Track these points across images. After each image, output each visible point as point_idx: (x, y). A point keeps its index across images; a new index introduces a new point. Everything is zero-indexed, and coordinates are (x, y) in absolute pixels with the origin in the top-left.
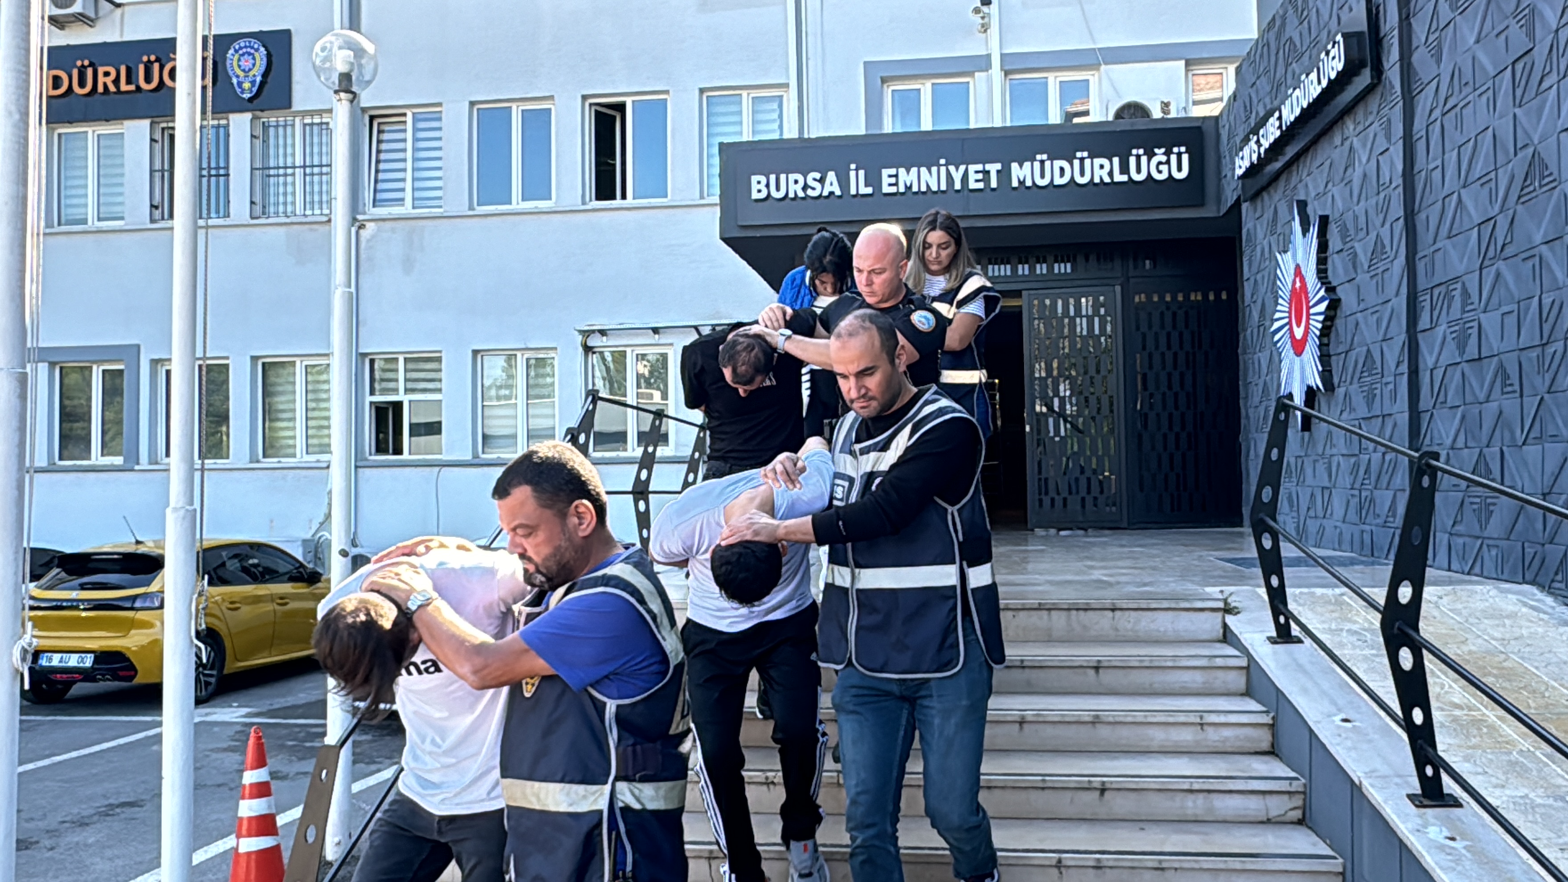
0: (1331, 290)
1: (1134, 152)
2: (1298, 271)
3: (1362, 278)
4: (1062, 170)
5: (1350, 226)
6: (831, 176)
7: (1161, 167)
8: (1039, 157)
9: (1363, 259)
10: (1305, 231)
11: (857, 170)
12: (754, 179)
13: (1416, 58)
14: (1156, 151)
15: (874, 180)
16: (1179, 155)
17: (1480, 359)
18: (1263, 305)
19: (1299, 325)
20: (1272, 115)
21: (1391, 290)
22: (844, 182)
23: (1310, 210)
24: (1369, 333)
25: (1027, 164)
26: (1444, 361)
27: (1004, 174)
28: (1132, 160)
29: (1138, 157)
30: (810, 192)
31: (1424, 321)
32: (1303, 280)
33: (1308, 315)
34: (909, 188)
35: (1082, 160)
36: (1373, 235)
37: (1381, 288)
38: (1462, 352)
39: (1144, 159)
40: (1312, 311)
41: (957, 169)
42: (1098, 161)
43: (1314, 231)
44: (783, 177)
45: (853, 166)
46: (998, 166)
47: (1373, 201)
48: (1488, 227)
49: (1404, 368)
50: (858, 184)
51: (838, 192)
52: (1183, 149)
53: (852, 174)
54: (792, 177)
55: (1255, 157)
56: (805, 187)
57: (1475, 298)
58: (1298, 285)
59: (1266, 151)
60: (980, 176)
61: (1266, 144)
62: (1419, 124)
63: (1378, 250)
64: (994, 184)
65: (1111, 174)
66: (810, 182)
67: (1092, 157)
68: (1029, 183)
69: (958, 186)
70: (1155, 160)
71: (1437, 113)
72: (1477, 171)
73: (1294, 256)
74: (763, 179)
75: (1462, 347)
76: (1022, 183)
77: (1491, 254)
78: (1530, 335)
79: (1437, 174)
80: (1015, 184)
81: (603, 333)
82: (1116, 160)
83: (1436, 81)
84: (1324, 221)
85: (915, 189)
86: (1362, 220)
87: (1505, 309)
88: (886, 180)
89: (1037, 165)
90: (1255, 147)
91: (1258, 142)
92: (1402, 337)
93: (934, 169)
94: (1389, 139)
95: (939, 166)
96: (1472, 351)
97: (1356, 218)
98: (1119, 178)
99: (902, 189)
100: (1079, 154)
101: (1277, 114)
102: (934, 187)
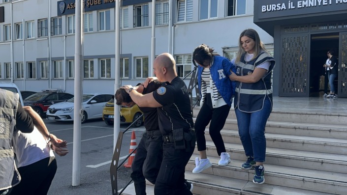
6: (283, 4)
11: (291, 2)
15: (295, 4)
22: (287, 6)
30: (277, 9)
44: (270, 6)
50: (291, 6)
51: (285, 8)
54: (273, 5)
64: (330, 3)
66: (278, 6)
69: (320, 4)
74: (265, 7)
76: (339, 2)
81: (228, 48)
85: (307, 6)
88: (299, 4)
93: (313, 0)
99: (303, 6)
102: (313, 5)
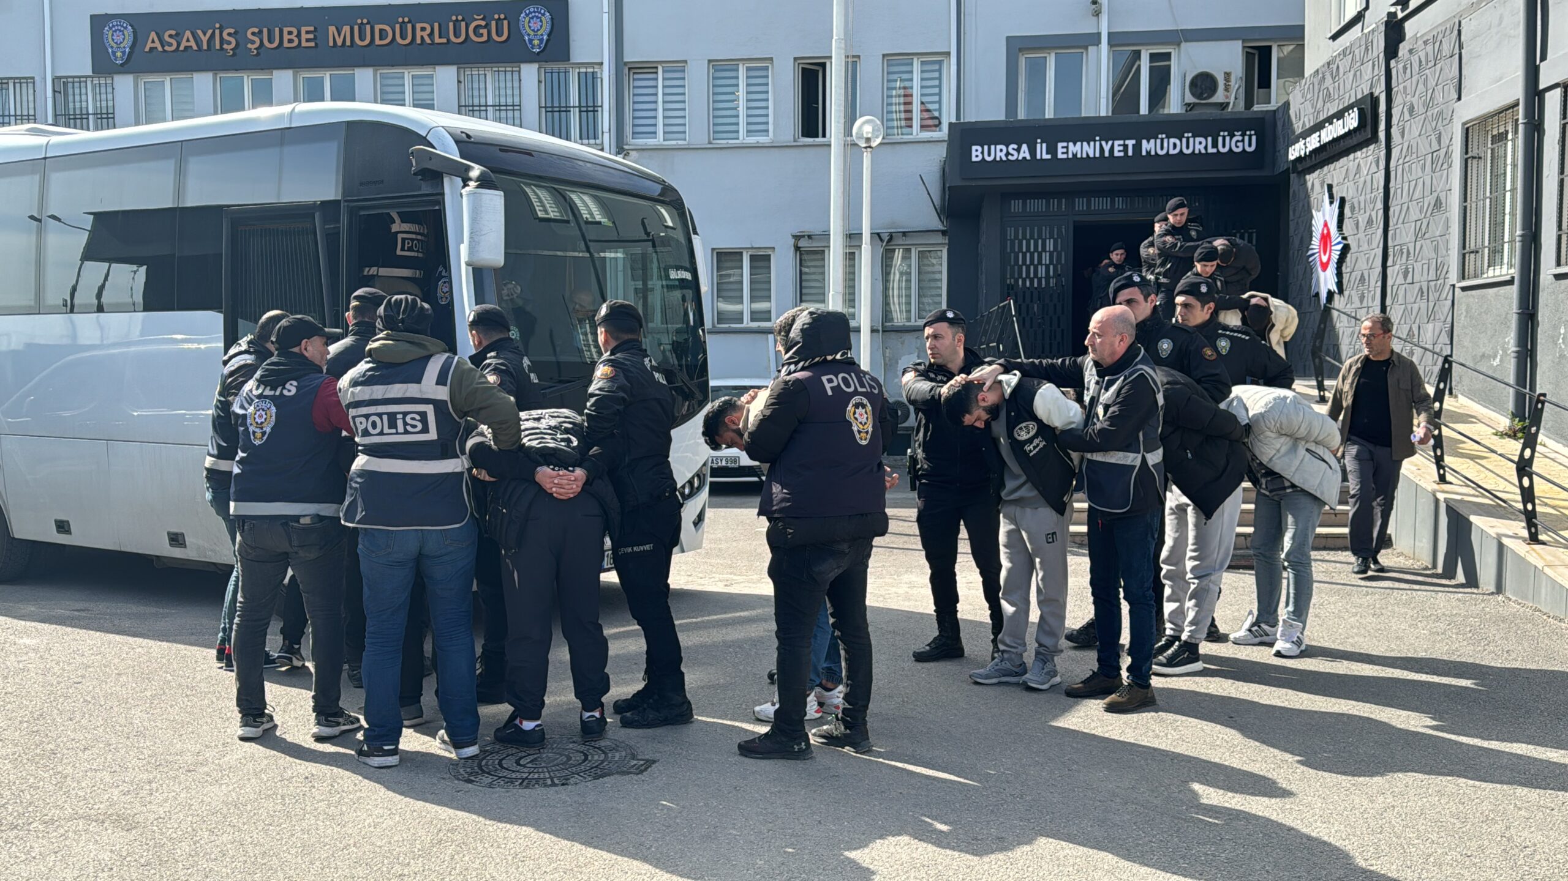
0: (1345, 238)
1: (1222, 134)
2: (1326, 225)
3: (1361, 235)
4: (1175, 145)
5: (1356, 205)
6: (1024, 147)
7: (1239, 144)
8: (1160, 136)
9: (1362, 225)
10: (1331, 203)
11: (1041, 143)
12: (974, 148)
13: (1393, 130)
14: (1236, 133)
15: (1052, 150)
16: (1250, 136)
17: (1413, 283)
18: (1302, 238)
19: (1325, 254)
20: (1315, 132)
21: (1374, 245)
22: (1032, 151)
23: (1334, 190)
24: (1362, 265)
25: (1152, 141)
26: (1398, 282)
27: (1137, 147)
28: (1220, 139)
29: (1224, 137)
30: (1010, 157)
31: (1390, 263)
32: (1328, 230)
33: (1331, 250)
34: (1075, 155)
35: (1188, 138)
36: (1367, 215)
37: (1369, 242)
38: (1405, 280)
39: (1228, 139)
40: (1333, 248)
41: (1107, 143)
42: (1198, 139)
43: (1336, 204)
44: (993, 147)
45: (1039, 141)
46: (1133, 142)
47: (1368, 197)
48: (1419, 223)
49: (1379, 284)
50: (1042, 152)
51: (1028, 158)
52: (1253, 132)
53: (1038, 146)
54: (999, 147)
55: (1303, 154)
56: (1008, 154)
57: (1412, 255)
58: (1325, 232)
59: (1310, 152)
60: (1121, 148)
61: (1310, 148)
62: (1393, 164)
63: (1370, 222)
64: (1130, 153)
65: (1206, 148)
66: (1011, 151)
67: (1194, 136)
68: (1153, 153)
69: (1107, 154)
70: (1235, 139)
71: (1401, 161)
72: (1416, 196)
73: (1324, 215)
74: (979, 148)
75: (1405, 277)
76: (1148, 153)
77: (1420, 235)
78: (1432, 276)
79: (1399, 191)
80: (1144, 153)
82: (1210, 139)
83: (1400, 146)
84: (1343, 201)
85: (1079, 156)
86: (1362, 206)
87: (1424, 262)
88: (1060, 150)
89: (1159, 141)
90: (1303, 147)
91: (1305, 144)
92: (1379, 269)
93: (1092, 143)
94: (1378, 166)
95: (1095, 141)
96: (1409, 280)
97: (1359, 203)
98: (1211, 150)
99: (1070, 156)
100: (1186, 135)
101: (1318, 134)
102: (1091, 155)
